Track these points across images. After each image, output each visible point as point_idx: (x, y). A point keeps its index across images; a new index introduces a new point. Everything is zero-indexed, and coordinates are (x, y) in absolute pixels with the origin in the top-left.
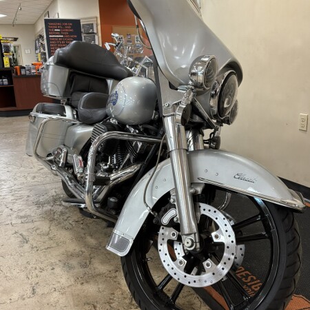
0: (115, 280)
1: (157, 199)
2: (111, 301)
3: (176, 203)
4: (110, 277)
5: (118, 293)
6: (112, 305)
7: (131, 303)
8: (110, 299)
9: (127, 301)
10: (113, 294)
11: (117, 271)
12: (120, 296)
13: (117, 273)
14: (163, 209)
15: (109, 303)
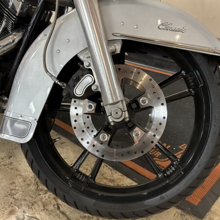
0: (11, 167)
1: (62, 66)
2: (13, 192)
3: (91, 68)
4: (5, 165)
5: (19, 181)
6: (16, 197)
7: (38, 190)
8: (12, 190)
9: (33, 188)
10: (14, 183)
11: (11, 157)
12: (23, 184)
13: (11, 159)
14: (74, 77)
15: (11, 195)
